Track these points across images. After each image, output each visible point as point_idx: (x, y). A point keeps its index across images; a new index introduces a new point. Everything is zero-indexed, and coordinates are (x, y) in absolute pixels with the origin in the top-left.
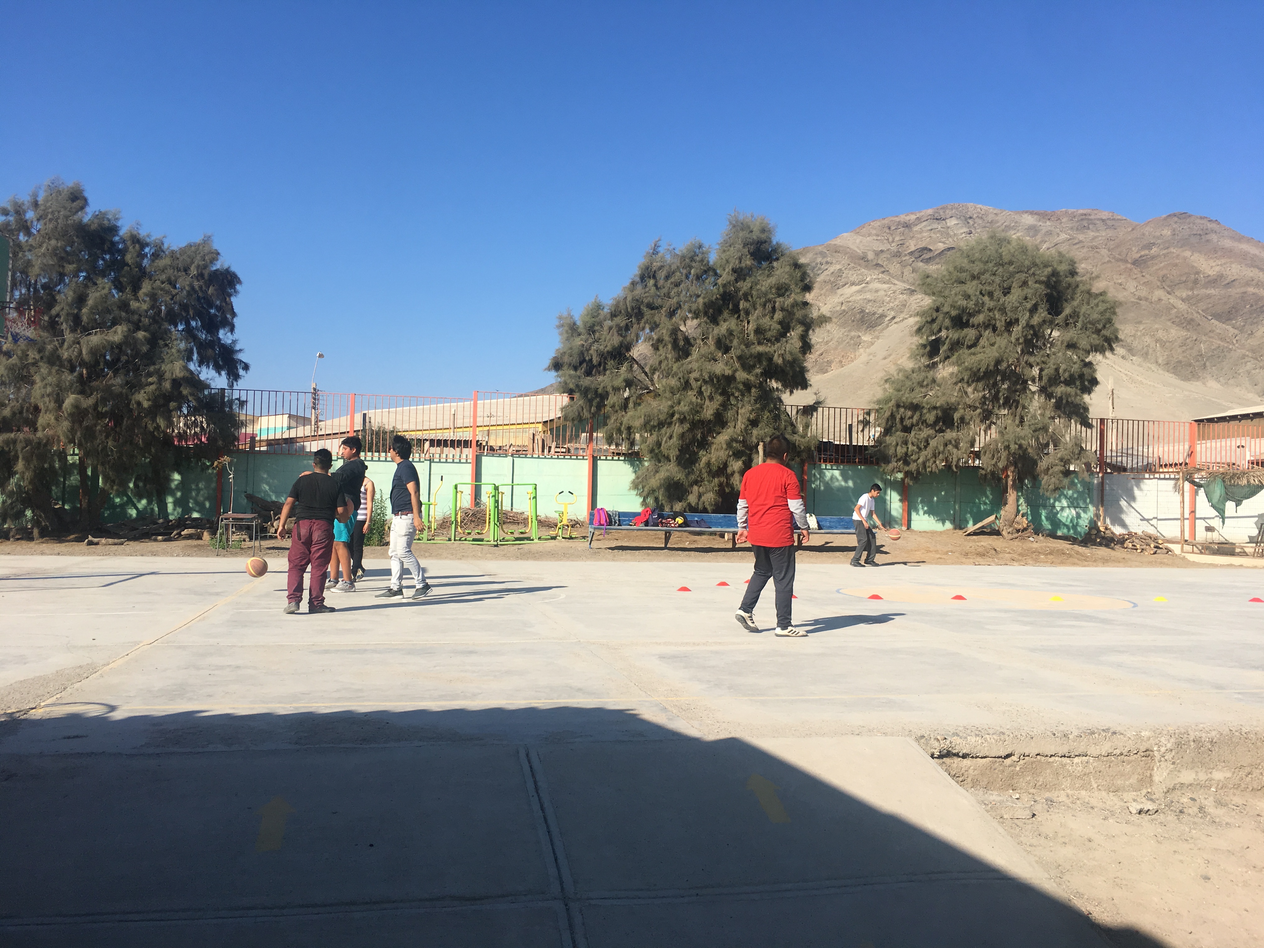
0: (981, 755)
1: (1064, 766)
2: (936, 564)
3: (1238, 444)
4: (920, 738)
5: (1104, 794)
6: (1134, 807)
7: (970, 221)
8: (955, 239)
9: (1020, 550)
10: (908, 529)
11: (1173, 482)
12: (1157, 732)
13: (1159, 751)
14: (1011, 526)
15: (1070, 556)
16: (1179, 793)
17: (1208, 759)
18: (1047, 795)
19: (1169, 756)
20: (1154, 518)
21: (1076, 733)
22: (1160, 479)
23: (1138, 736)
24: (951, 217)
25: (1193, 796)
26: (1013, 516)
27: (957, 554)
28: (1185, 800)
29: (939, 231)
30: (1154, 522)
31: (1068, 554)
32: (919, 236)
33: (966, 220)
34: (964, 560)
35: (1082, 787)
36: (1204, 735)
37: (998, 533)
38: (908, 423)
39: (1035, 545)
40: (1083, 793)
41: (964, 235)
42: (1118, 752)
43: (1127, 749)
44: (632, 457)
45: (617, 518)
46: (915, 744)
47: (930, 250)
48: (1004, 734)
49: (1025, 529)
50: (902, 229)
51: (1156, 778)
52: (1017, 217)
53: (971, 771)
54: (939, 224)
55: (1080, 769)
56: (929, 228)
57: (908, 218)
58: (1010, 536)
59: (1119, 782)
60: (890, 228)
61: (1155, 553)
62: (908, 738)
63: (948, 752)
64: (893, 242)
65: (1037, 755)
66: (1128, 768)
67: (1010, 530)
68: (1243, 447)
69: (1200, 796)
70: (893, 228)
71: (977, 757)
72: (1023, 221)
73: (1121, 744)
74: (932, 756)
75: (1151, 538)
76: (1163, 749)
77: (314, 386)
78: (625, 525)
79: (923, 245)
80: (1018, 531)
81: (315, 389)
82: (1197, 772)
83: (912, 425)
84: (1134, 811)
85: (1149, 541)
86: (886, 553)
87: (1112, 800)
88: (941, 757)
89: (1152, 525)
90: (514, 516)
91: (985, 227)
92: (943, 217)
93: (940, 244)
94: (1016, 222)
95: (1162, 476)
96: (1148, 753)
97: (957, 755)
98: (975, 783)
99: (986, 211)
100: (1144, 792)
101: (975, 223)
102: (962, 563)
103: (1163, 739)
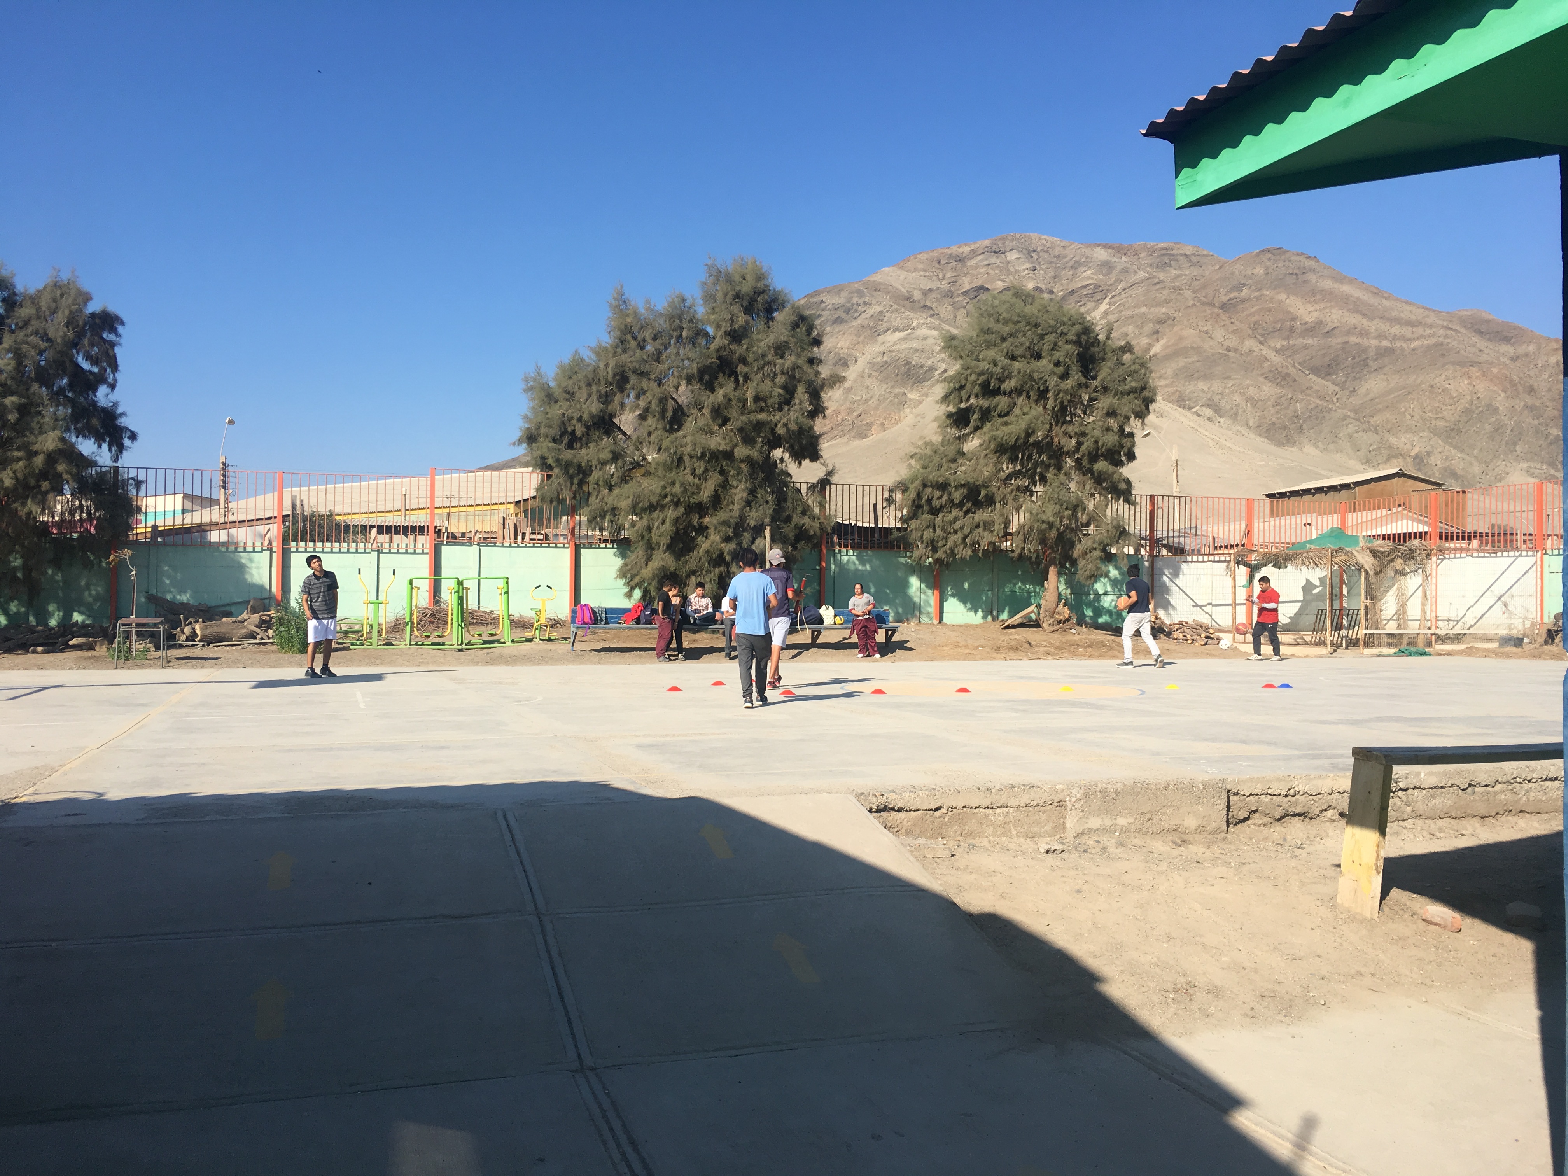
0: (914, 808)
1: (987, 816)
2: (964, 660)
3: (1304, 522)
4: (860, 795)
5: (1022, 839)
6: (1043, 847)
7: (1034, 255)
8: (1017, 277)
9: (1058, 644)
10: (940, 622)
11: (1225, 564)
12: (1070, 786)
13: (1070, 801)
14: (1052, 617)
15: (1111, 648)
16: (1087, 837)
17: (1112, 808)
18: (972, 841)
19: (1078, 805)
20: (1209, 604)
21: (998, 787)
22: (1214, 562)
23: (1053, 788)
24: (1012, 250)
25: (1098, 839)
26: (1054, 606)
27: (987, 649)
28: (1091, 842)
29: (998, 267)
30: (1208, 609)
31: (1109, 646)
32: (975, 272)
33: (1029, 253)
34: (995, 655)
35: (1004, 834)
36: (1110, 786)
37: (1037, 625)
38: (936, 503)
39: (1076, 637)
40: (1004, 839)
41: (1026, 272)
42: (1035, 803)
43: (1042, 801)
44: (623, 545)
45: (603, 615)
46: (855, 800)
47: (987, 289)
48: (934, 789)
49: (1067, 620)
50: (954, 264)
51: (1068, 825)
52: (1088, 251)
53: (905, 823)
54: (997, 257)
55: (1001, 818)
56: (986, 263)
57: (961, 250)
58: (1051, 629)
59: (1036, 829)
60: (939, 262)
61: (1206, 644)
62: (849, 796)
63: (886, 806)
64: (944, 278)
65: (964, 807)
66: (1044, 817)
67: (1051, 621)
68: (1309, 524)
69: (1104, 839)
70: (943, 262)
71: (910, 810)
72: (1095, 255)
73: (1039, 797)
74: (870, 811)
75: (1201, 627)
76: (1074, 799)
77: (222, 459)
78: (613, 623)
79: (978, 283)
80: (1059, 622)
81: (224, 464)
82: (1103, 819)
83: (941, 507)
84: (1042, 851)
85: (1200, 631)
86: (911, 649)
87: (1028, 844)
88: (878, 811)
89: (1207, 613)
90: (481, 616)
91: (1051, 263)
92: (1003, 250)
93: (1000, 282)
94: (1087, 257)
95: (1217, 559)
96: (1061, 804)
97: (893, 809)
98: (908, 833)
99: (1052, 243)
100: (1058, 837)
101: (1039, 257)
102: (993, 658)
103: (1074, 791)
